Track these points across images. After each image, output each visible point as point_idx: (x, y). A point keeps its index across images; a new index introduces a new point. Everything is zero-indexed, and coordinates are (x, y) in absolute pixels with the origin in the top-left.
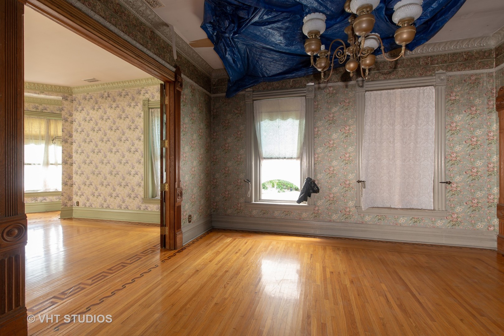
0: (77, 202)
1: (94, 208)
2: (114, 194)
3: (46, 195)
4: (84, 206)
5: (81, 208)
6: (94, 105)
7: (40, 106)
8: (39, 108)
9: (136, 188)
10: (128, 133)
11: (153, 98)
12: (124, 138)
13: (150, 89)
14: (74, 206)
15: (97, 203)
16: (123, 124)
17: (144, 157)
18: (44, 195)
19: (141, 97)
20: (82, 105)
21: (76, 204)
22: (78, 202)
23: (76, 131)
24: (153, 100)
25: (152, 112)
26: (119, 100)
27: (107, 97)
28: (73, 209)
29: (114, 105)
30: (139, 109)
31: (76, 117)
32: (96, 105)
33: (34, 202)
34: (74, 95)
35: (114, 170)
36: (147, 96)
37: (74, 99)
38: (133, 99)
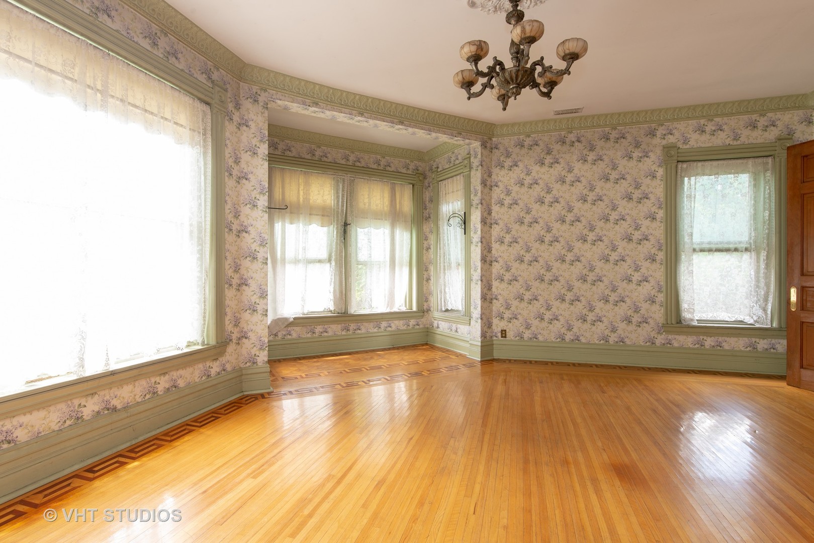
0: (502, 331)
1: (542, 342)
2: (591, 317)
3: (393, 318)
4: (518, 338)
5: (512, 340)
6: (542, 157)
7: (383, 160)
8: (382, 163)
9: (645, 306)
10: (624, 207)
11: (685, 143)
12: (614, 216)
13: (678, 126)
14: (495, 338)
15: (549, 333)
16: (614, 192)
17: (664, 250)
18: (388, 318)
19: (657, 141)
20: (514, 156)
21: (499, 335)
22: (505, 331)
23: (499, 203)
24: (685, 147)
25: (681, 167)
26: (602, 148)
27: (573, 142)
28: (494, 342)
29: (591, 156)
30: (652, 163)
31: (500, 178)
32: (548, 157)
33: (377, 331)
34: (494, 139)
35: (591, 274)
36: (671, 139)
37: (493, 146)
38: (637, 145)
